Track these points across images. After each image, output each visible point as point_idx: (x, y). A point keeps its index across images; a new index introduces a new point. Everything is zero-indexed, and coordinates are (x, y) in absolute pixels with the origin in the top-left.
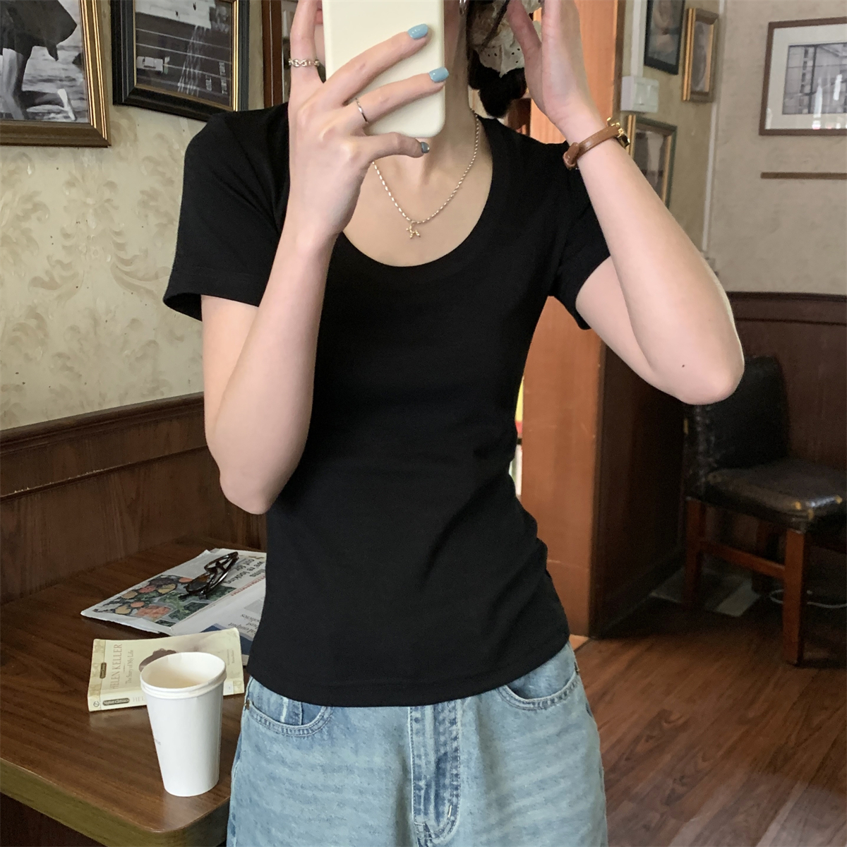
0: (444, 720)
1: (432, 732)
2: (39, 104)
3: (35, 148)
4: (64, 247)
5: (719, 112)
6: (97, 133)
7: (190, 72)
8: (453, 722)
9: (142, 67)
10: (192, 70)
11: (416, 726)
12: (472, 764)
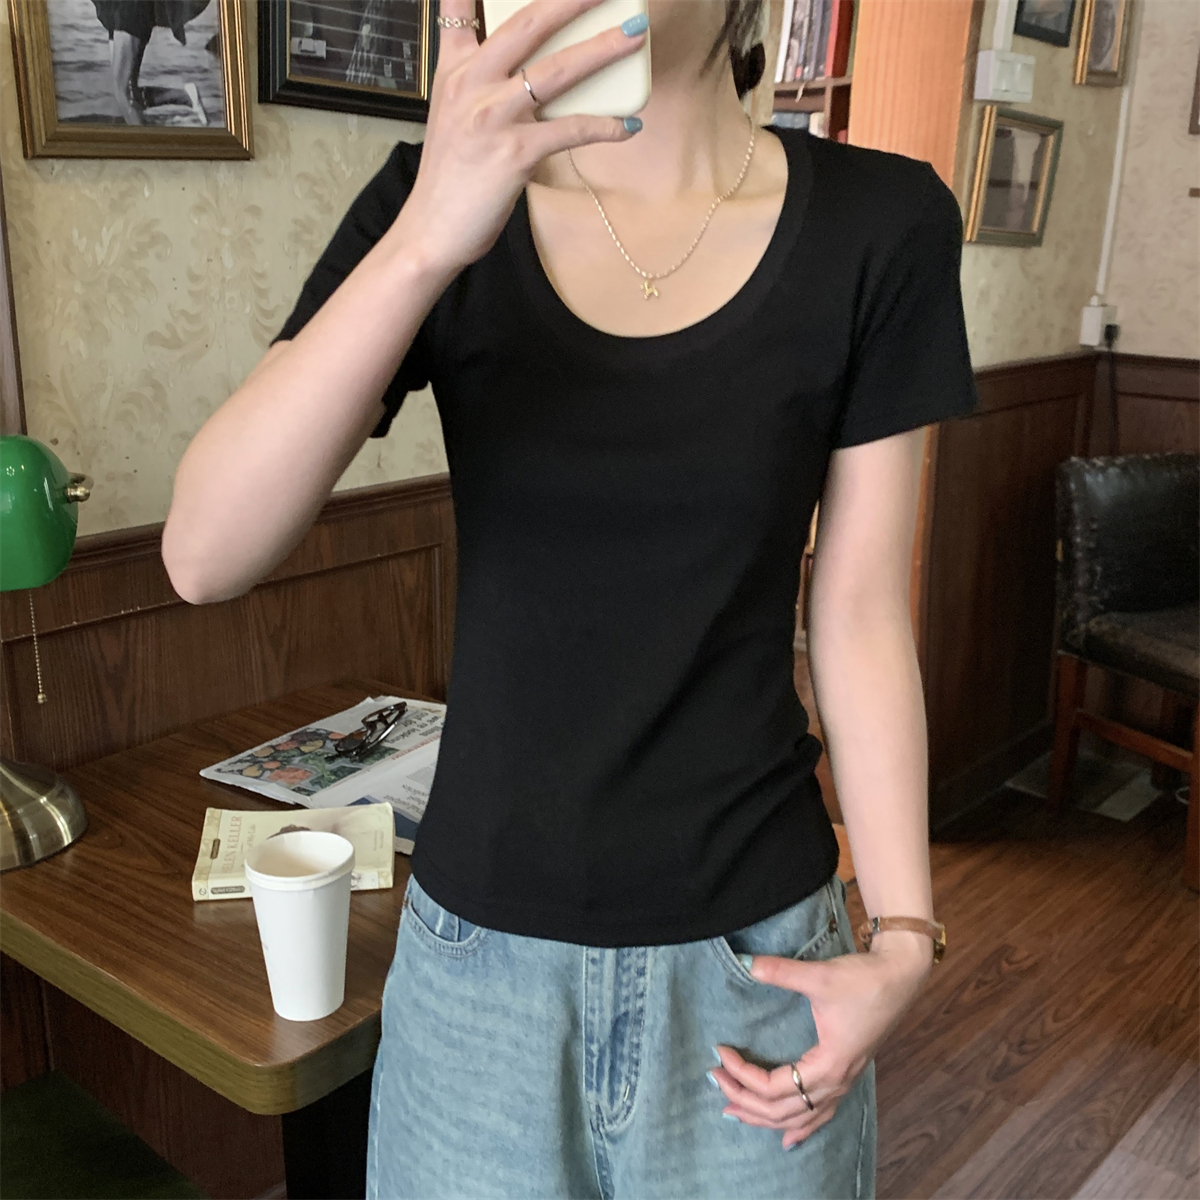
0: (629, 968)
1: (612, 981)
2: (160, 104)
3: (153, 162)
4: (191, 293)
5: (1133, 99)
6: (236, 142)
7: (362, 57)
8: (641, 972)
9: (296, 51)
10: (365, 54)
11: (592, 968)
12: (657, 1034)
